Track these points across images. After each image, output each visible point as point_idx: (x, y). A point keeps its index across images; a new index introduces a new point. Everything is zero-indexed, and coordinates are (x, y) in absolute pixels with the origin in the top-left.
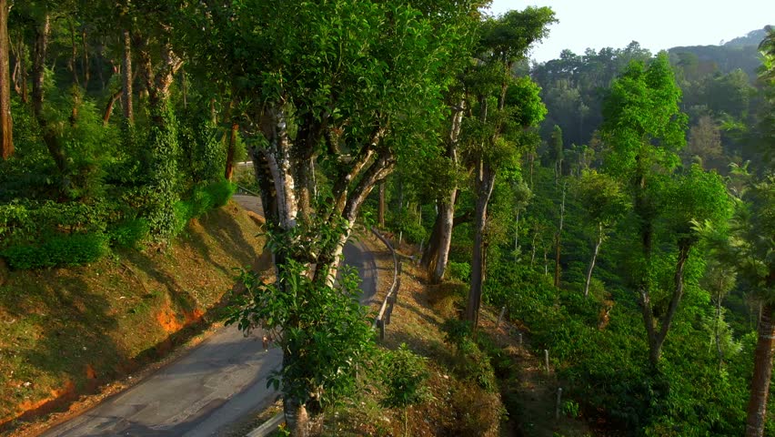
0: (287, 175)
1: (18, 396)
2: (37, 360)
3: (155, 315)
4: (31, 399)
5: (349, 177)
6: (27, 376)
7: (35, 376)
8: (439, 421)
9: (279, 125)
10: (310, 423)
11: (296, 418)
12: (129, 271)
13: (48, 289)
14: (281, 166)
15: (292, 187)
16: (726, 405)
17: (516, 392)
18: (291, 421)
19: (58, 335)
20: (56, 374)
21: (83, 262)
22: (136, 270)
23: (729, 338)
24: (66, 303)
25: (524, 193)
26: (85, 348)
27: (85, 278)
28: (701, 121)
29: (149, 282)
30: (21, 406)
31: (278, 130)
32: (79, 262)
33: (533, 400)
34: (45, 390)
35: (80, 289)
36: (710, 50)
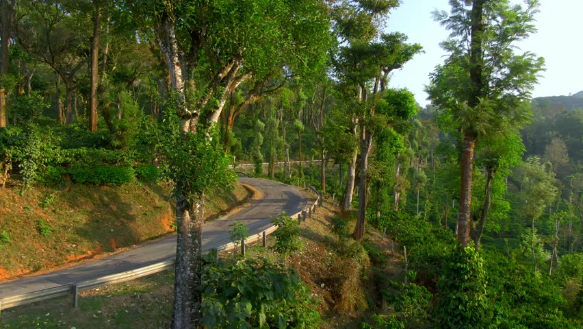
0: (176, 66)
1: (68, 251)
2: (82, 233)
3: (160, 218)
4: (75, 254)
5: (221, 75)
6: (74, 241)
7: (79, 242)
8: (318, 274)
9: (171, 36)
10: (192, 223)
11: (182, 219)
12: (147, 192)
13: (96, 196)
14: (172, 61)
15: (180, 74)
16: (532, 288)
17: (382, 272)
18: (180, 221)
19: (98, 222)
20: (92, 242)
21: (119, 184)
22: (152, 193)
23: (541, 249)
24: (106, 205)
25: (422, 178)
26: (112, 230)
27: (119, 194)
28: (553, 141)
29: (159, 201)
30: (68, 257)
31: (170, 38)
32: (115, 183)
33: (392, 275)
34: (85, 250)
35: (115, 199)
36: (561, 99)
